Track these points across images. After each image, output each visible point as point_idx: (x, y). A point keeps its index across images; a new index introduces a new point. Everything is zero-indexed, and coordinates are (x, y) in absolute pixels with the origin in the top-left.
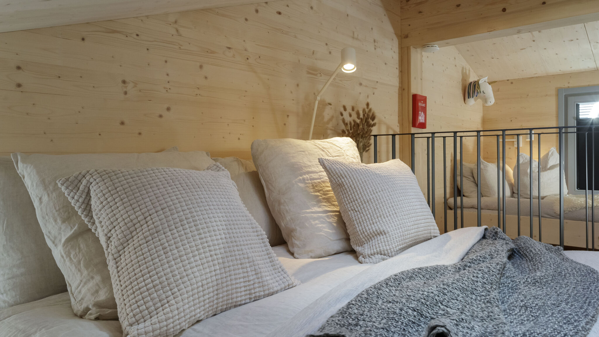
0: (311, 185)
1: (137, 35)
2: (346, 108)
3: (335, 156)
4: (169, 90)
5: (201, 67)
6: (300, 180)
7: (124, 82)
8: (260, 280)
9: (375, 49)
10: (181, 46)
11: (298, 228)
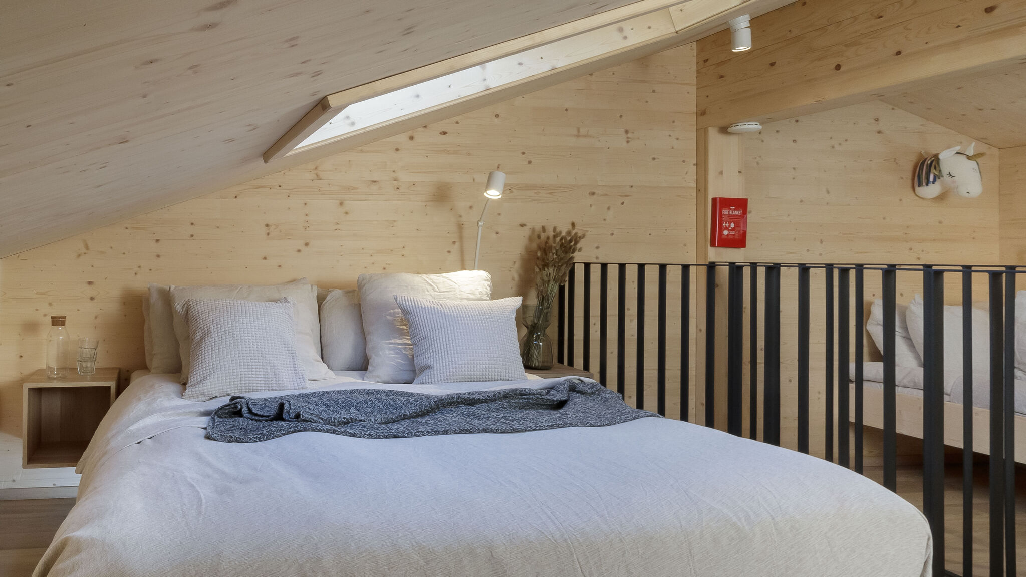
0: (400, 318)
1: (280, 186)
2: (546, 229)
3: (444, 292)
4: (307, 228)
5: (341, 204)
6: (390, 313)
7: (267, 225)
8: (277, 379)
9: (628, 142)
10: (321, 188)
11: (374, 356)
